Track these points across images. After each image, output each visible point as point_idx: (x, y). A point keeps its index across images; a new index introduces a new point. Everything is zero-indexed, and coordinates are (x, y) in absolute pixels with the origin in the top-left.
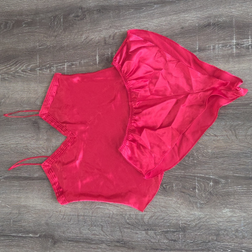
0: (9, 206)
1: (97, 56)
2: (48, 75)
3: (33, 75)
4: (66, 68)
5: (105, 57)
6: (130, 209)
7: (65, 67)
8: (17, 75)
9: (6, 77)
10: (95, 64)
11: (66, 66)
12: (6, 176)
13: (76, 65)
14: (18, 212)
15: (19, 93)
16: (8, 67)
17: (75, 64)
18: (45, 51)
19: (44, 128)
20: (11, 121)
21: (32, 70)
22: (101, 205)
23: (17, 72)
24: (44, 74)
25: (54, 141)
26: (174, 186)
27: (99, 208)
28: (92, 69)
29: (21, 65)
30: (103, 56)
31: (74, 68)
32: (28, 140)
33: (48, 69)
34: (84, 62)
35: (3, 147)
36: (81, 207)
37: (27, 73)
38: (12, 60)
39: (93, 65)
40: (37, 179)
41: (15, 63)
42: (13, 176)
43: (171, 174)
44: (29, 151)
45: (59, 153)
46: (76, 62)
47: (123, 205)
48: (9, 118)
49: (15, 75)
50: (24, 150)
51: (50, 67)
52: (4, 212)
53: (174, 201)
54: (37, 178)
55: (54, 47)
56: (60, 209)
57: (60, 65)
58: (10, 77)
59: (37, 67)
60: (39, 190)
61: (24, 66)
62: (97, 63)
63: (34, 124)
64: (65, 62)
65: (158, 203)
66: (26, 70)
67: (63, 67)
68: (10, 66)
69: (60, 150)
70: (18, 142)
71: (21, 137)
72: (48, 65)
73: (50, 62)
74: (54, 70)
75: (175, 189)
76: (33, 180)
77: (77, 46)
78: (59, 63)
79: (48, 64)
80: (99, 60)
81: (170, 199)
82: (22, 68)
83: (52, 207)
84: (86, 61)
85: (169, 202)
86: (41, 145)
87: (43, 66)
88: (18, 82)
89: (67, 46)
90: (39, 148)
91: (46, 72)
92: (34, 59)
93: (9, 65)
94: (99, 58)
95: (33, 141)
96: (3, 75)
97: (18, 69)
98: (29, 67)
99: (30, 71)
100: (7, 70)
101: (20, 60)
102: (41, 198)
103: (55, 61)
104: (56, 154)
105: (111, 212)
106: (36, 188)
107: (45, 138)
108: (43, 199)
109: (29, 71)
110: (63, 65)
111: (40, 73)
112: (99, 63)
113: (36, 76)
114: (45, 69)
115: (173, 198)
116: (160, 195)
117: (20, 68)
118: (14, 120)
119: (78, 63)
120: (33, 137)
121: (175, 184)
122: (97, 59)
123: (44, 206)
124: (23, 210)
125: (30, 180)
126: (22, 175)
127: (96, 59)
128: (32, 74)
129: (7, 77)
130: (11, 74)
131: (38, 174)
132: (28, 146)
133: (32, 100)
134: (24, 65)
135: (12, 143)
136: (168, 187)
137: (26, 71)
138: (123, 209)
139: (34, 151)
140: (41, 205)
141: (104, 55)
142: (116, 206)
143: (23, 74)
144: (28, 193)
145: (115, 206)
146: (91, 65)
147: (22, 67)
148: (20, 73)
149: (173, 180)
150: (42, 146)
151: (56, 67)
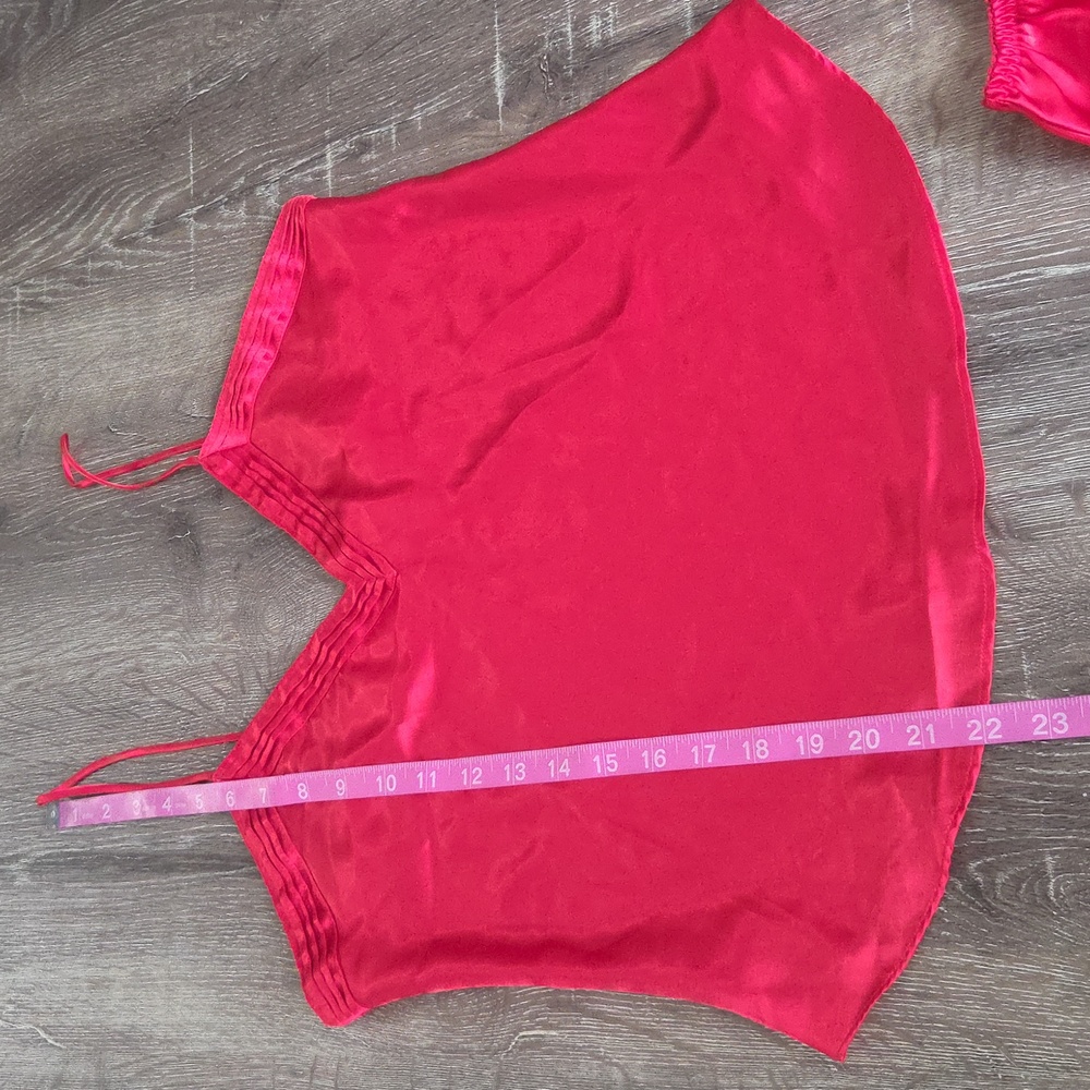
0: (50, 1034)
1: (498, 62)
2: (242, 236)
3: (167, 254)
4: (329, 175)
5: (540, 59)
6: (737, 1051)
7: (324, 172)
8: (95, 272)
9: (41, 294)
10: (488, 113)
11: (329, 165)
12: (39, 854)
13: (383, 144)
14: (92, 1077)
15: (104, 366)
16: (55, 233)
17: (380, 139)
18: (227, 103)
19: (224, 552)
20: (66, 531)
21: (166, 224)
22: (551, 1027)
23: (94, 253)
24: (219, 235)
25: (273, 621)
26: (1050, 869)
27: (537, 1043)
28: (467, 147)
29: (110, 210)
30: (529, 55)
31: (371, 163)
32: (145, 632)
33: (239, 200)
34: (425, 119)
35: (28, 684)
36: (430, 1042)
37: (138, 247)
38: (70, 196)
39: (473, 120)
40: (188, 866)
41: (84, 208)
42: (70, 854)
43: (1023, 775)
44: (152, 695)
45: (301, 690)
46: (386, 124)
47: (693, 1025)
48: (55, 516)
49: (84, 271)
50: (126, 690)
51: (248, 190)
52: (27, 1070)
53: (1062, 987)
54: (193, 857)
55: (268, 70)
56: (312, 1050)
57: (300, 162)
58: (60, 287)
59: (187, 200)
60: (201, 932)
61: (127, 211)
62: (500, 102)
63: (173, 531)
64: (325, 142)
65: (932, 1003)
66: (134, 235)
67: (315, 175)
68: (60, 227)
69: (304, 673)
70: (94, 651)
71: (111, 619)
72: (242, 180)
73: (249, 160)
74: (272, 202)
75: (1057, 894)
76: (169, 868)
77: (386, 33)
78: (296, 154)
79: (239, 174)
80: (507, 84)
81: (1029, 968)
82: (117, 228)
83: (270, 1041)
84: (437, 104)
85: (1016, 995)
86: (208, 651)
87: (214, 192)
88: (99, 305)
89: (336, 45)
90: (195, 672)
91: (231, 220)
92: (170, 161)
93: (59, 224)
94: (507, 72)
95: (170, 634)
96: (31, 282)
97: (100, 235)
98: (150, 215)
99: (154, 232)
100: (47, 253)
101: (104, 188)
102: (209, 986)
103: (274, 146)
104: (283, 698)
105: (617, 1075)
106: (184, 918)
107: (230, 607)
108: (223, 991)
109: (149, 237)
110: (316, 158)
111: (200, 234)
112: (506, 103)
113: (181, 256)
114: (226, 203)
115: (1047, 967)
116: (947, 941)
117: (108, 227)
118: (80, 526)
119: (394, 131)
120: (168, 609)
121: (1053, 854)
122: (499, 81)
123: (224, 1032)
124: (120, 1059)
125: (155, 870)
126: (116, 841)
127: (490, 83)
128: (166, 248)
129: (49, 293)
130: (67, 272)
131: (193, 833)
132: (147, 665)
133: (166, 393)
134: (124, 208)
135: (68, 656)
136: (1001, 878)
137: (135, 239)
138: (691, 1049)
139: (175, 695)
140: (208, 1027)
141: (538, 47)
142: (645, 1031)
143: (121, 258)
144: (142, 952)
145: (637, 1029)
146: (462, 127)
147: (116, 221)
148: (108, 258)
149: (1037, 822)
150: (213, 657)
151: (282, 179)
